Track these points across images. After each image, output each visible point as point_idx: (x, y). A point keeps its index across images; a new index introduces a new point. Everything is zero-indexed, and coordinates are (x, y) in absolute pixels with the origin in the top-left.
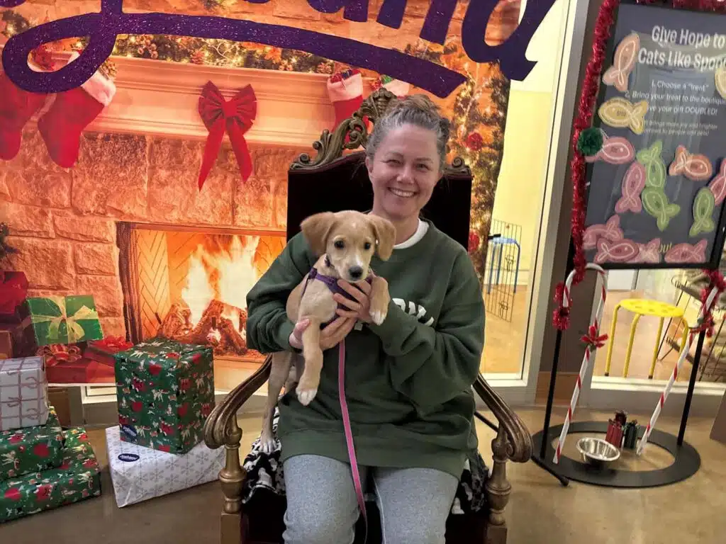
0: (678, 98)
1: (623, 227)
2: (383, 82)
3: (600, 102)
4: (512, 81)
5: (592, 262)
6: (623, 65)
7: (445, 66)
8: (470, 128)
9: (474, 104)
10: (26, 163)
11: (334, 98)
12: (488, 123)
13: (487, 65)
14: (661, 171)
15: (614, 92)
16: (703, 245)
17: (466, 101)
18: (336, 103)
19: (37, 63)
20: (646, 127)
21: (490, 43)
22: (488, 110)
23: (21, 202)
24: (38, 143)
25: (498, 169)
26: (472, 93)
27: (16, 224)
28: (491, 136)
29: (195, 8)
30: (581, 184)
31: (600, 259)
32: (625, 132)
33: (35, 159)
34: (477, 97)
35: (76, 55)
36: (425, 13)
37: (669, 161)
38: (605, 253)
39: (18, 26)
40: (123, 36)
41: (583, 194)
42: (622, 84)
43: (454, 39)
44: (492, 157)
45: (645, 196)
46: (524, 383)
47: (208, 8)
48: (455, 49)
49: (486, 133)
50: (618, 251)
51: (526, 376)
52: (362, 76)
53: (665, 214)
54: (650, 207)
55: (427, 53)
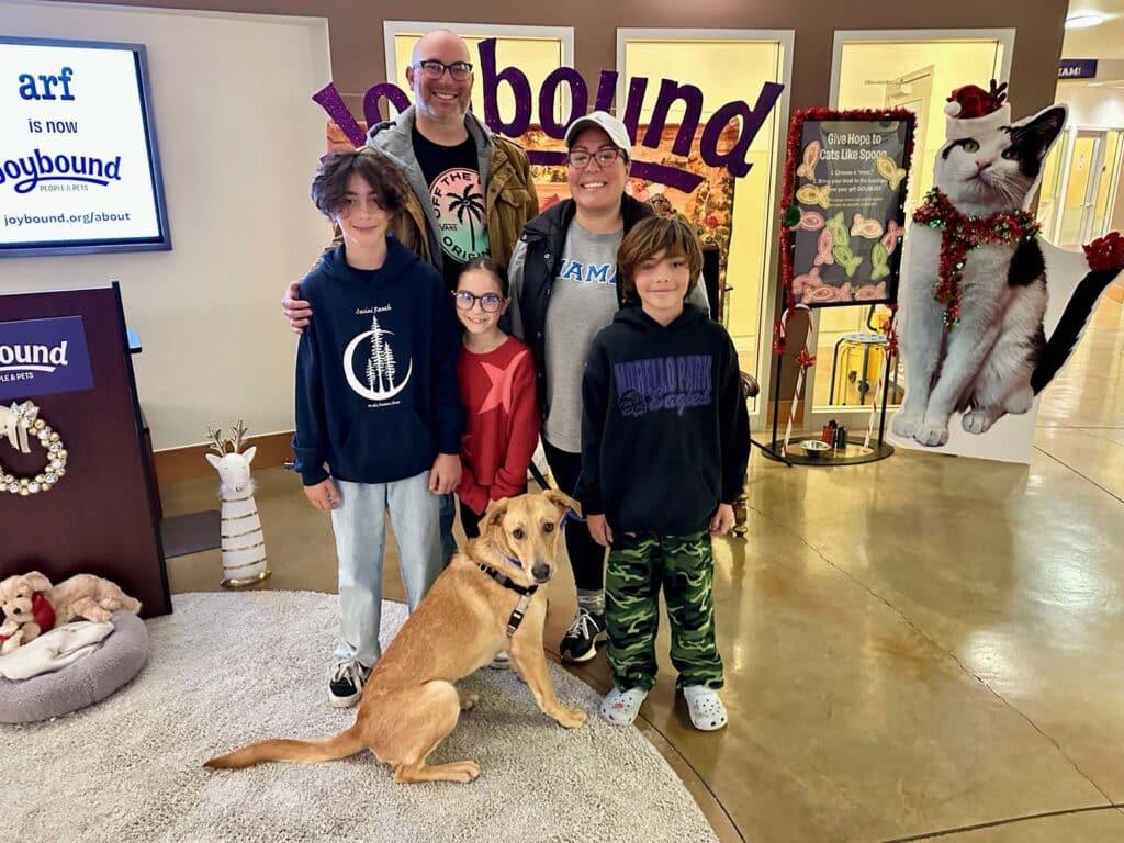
0: (851, 181)
1: (821, 275)
2: (646, 185)
3: (797, 187)
4: (737, 179)
5: (799, 302)
6: (810, 162)
7: (690, 171)
8: (708, 214)
9: (711, 196)
12: (721, 209)
13: (718, 168)
14: (845, 234)
15: (806, 181)
16: (883, 285)
17: (704, 194)
20: (830, 203)
21: (720, 154)
22: (720, 199)
25: (729, 241)
26: (708, 188)
28: (724, 218)
30: (788, 247)
31: (806, 300)
32: (817, 208)
34: (712, 191)
36: (675, 137)
37: (849, 224)
38: (810, 296)
41: (791, 254)
42: (811, 176)
43: (695, 152)
44: (725, 233)
45: (835, 252)
46: (758, 413)
48: (696, 159)
49: (720, 216)
50: (820, 294)
51: (758, 408)
52: (633, 182)
53: (852, 264)
54: (841, 261)
55: (677, 163)
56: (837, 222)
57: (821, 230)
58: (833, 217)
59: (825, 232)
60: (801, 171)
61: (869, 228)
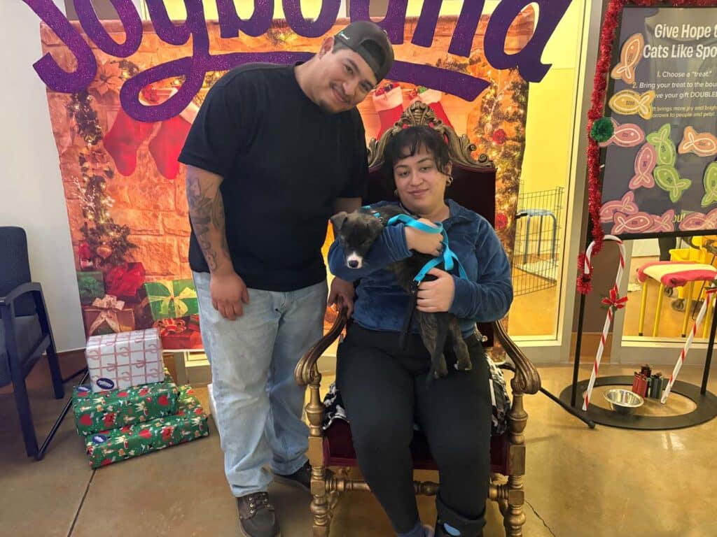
0: (683, 85)
1: (638, 201)
2: (419, 92)
3: (611, 94)
4: (531, 84)
5: (610, 234)
6: (629, 61)
7: (471, 74)
8: (495, 126)
9: (498, 105)
10: (141, 178)
11: (379, 109)
12: (511, 120)
13: (507, 71)
15: (624, 85)
16: (715, 213)
17: (490, 102)
18: (381, 112)
19: (146, 99)
20: (654, 112)
21: (509, 53)
22: (510, 109)
23: (139, 208)
24: (150, 161)
25: (521, 159)
26: (495, 95)
27: (135, 226)
28: (514, 131)
29: (265, 46)
30: (596, 166)
31: (617, 230)
32: (636, 119)
33: (147, 174)
34: (500, 98)
35: (175, 91)
36: (452, 32)
37: (678, 138)
38: (622, 225)
39: (131, 71)
40: (210, 73)
41: (599, 175)
42: (630, 78)
43: (477, 51)
44: (515, 149)
45: (657, 172)
46: (558, 343)
47: (275, 44)
48: (479, 60)
51: (560, 337)
52: (402, 88)
53: (677, 188)
55: (456, 65)
56: (661, 138)
57: (639, 147)
58: (657, 130)
59: (644, 149)
60: (617, 73)
61: (701, 144)
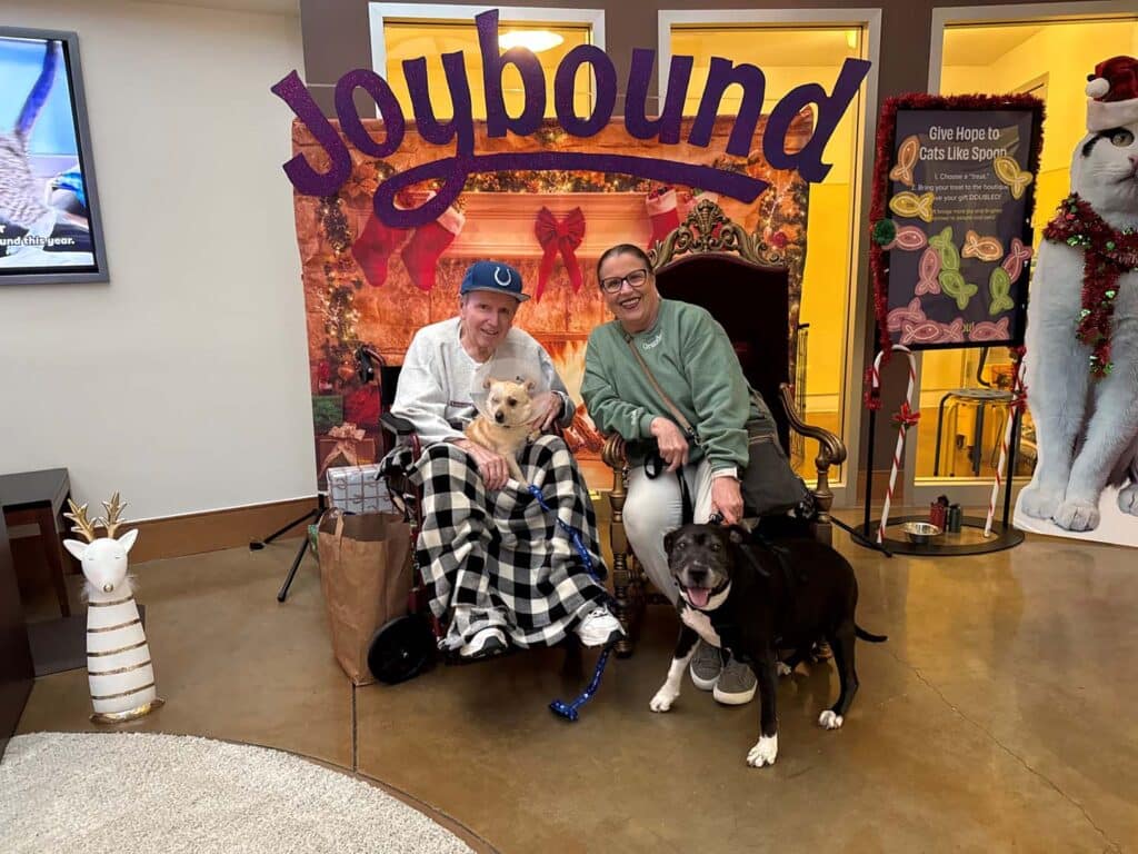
0: (961, 187)
1: (923, 308)
2: (694, 194)
3: (890, 197)
4: (811, 184)
5: (897, 343)
6: (907, 163)
7: (750, 175)
8: (775, 229)
9: (778, 207)
10: (393, 288)
11: (651, 213)
12: (792, 223)
13: (787, 171)
14: (954, 254)
15: (902, 187)
16: (1004, 323)
17: (769, 205)
18: (653, 217)
19: (402, 204)
20: (934, 215)
21: (788, 152)
22: (790, 210)
23: (389, 323)
24: (402, 271)
25: (803, 264)
26: (774, 197)
27: (382, 343)
28: (795, 234)
29: (532, 146)
30: (880, 272)
31: (906, 340)
32: (916, 221)
33: (400, 285)
34: (780, 200)
35: (433, 194)
36: (729, 132)
37: (959, 242)
38: (911, 335)
39: (386, 173)
40: (471, 175)
41: (884, 280)
42: (908, 179)
43: (756, 151)
44: (797, 253)
45: (942, 278)
46: (843, 485)
47: (544, 144)
48: (757, 160)
49: (790, 231)
50: (923, 332)
51: (844, 479)
52: (677, 191)
53: (964, 294)
54: (949, 289)
55: (733, 166)
56: (944, 240)
57: (922, 250)
58: (938, 233)
59: (928, 252)
60: (895, 174)
61: (984, 248)
